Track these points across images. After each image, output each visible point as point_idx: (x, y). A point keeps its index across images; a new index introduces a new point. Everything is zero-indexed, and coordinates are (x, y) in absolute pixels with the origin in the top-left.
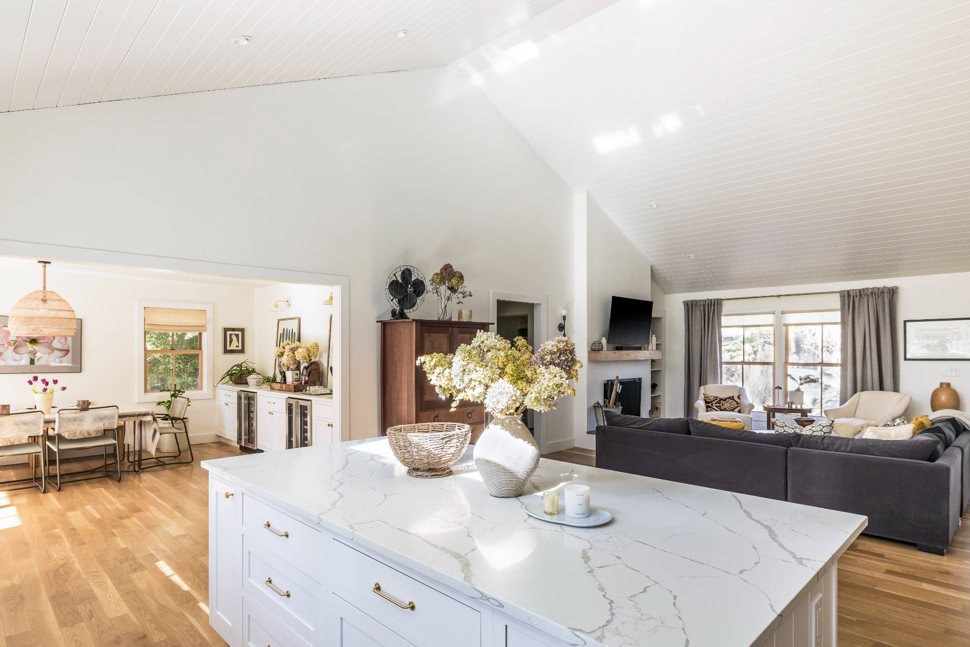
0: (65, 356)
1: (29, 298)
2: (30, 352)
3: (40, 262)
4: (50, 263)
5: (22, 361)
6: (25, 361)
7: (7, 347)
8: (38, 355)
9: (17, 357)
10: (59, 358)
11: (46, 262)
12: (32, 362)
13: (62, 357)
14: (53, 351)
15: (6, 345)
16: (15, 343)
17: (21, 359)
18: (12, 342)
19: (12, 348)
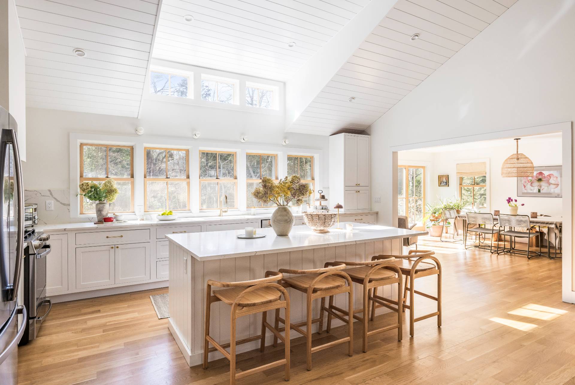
0: (556, 188)
1: (511, 158)
2: (538, 186)
3: (515, 139)
4: (520, 139)
5: (534, 190)
6: (536, 190)
7: (528, 183)
8: (543, 187)
9: (532, 188)
10: (553, 189)
11: (517, 139)
12: (539, 191)
13: (554, 188)
14: (550, 185)
15: (527, 182)
16: (531, 181)
17: (534, 189)
18: (530, 181)
19: (529, 184)
